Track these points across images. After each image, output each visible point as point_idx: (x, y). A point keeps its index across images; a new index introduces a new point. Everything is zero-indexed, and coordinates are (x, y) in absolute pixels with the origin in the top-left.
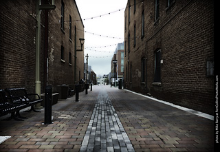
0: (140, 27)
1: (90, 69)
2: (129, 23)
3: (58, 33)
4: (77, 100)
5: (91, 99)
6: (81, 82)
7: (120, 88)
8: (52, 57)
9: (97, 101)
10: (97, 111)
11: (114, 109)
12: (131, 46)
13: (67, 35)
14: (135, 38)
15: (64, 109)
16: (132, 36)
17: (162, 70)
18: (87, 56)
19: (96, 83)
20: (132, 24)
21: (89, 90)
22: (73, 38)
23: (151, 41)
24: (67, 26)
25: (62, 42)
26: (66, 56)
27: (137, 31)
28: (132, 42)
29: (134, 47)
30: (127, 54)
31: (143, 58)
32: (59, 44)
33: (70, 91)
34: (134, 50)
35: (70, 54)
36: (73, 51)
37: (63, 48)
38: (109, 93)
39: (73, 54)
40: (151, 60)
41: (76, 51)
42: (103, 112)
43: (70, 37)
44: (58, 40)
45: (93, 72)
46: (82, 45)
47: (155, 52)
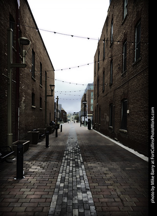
0: (109, 75)
2: (99, 68)
3: (28, 81)
4: (47, 146)
5: (61, 144)
6: (51, 124)
8: (23, 106)
9: (66, 147)
10: (66, 161)
11: (81, 158)
12: (100, 90)
13: (38, 81)
14: (104, 84)
15: (35, 158)
16: (101, 82)
17: (129, 119)
18: (58, 99)
20: (101, 71)
21: (59, 130)
22: (44, 83)
23: (119, 90)
24: (37, 73)
25: (33, 89)
26: (37, 102)
27: (106, 78)
28: (101, 88)
29: (103, 92)
30: (96, 97)
31: (111, 105)
32: (30, 92)
33: (40, 136)
34: (103, 95)
35: (41, 99)
36: (44, 95)
37: (33, 95)
38: (78, 135)
39: (44, 99)
40: (118, 107)
41: (46, 96)
42: (71, 162)
43: (41, 83)
44: (28, 88)
46: (52, 91)
47: (122, 101)
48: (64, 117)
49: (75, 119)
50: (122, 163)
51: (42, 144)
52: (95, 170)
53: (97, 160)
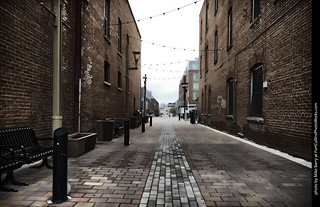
0: (226, 33)
1: (150, 95)
2: (207, 29)
3: (99, 41)
4: (127, 143)
5: (150, 141)
6: (136, 114)
7: (193, 122)
8: (89, 79)
9: (158, 145)
11: (186, 164)
12: (209, 62)
13: (114, 46)
14: (216, 51)
16: (211, 47)
17: (266, 98)
18: (146, 78)
19: (157, 115)
20: (211, 32)
21: (147, 125)
22: (124, 51)
23: (244, 53)
24: (114, 33)
25: (106, 56)
26: (113, 77)
27: (220, 41)
28: (211, 57)
29: (215, 63)
30: (203, 74)
31: (229, 80)
32: (101, 58)
33: (117, 129)
34: (215, 68)
35: (120, 74)
36: (124, 69)
37: (107, 65)
39: (123, 74)
40: (245, 82)
41: (128, 69)
42: (168, 170)
43: (120, 50)
44: (99, 53)
45: (153, 100)
46: (137, 61)
47: (252, 69)
48: (154, 109)
49: (171, 111)
50: (268, 173)
51: (119, 141)
52: (217, 186)
53: (217, 166)
